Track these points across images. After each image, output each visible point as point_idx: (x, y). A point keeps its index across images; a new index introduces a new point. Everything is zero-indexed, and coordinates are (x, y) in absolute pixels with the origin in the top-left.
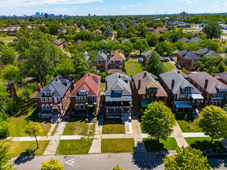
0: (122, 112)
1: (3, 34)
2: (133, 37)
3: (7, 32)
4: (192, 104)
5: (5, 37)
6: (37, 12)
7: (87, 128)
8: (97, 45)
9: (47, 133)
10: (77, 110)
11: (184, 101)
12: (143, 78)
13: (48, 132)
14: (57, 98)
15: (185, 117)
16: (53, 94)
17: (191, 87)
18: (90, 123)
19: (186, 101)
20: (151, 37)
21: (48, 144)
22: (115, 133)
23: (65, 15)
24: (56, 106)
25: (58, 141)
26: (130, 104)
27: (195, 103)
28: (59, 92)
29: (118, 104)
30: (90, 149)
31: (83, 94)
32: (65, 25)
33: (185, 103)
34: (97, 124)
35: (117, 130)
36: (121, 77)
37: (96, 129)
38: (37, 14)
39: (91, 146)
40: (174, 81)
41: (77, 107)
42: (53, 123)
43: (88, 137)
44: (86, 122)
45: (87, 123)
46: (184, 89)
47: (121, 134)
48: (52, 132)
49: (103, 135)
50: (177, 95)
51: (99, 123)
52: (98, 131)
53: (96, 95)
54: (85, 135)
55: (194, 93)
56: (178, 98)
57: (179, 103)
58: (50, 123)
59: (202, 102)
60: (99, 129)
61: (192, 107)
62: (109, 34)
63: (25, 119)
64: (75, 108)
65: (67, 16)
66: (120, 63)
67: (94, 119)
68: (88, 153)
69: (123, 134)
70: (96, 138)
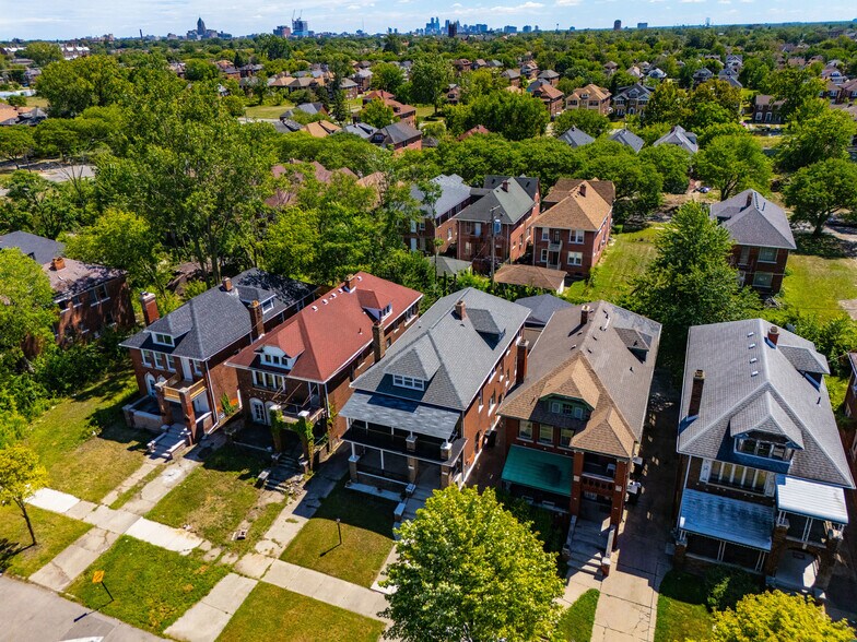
0: (413, 476)
1: (274, 94)
2: (717, 125)
3: (286, 91)
4: (773, 532)
5: (278, 105)
6: (432, 19)
7: (240, 513)
8: (516, 153)
9: (106, 490)
10: (256, 424)
11: (739, 504)
12: (571, 334)
13: (112, 489)
14: (191, 361)
15: (717, 591)
16: (178, 341)
17: (783, 439)
18: (268, 493)
19: (749, 507)
20: (815, 129)
21: (75, 538)
22: (327, 572)
23: (526, 28)
24: (173, 392)
25: (112, 539)
26: (447, 451)
27: (789, 533)
28: (200, 340)
29: (395, 438)
30: (182, 615)
31: (276, 365)
32: (493, 65)
33: (743, 513)
34: (296, 503)
35: (347, 557)
36: (464, 313)
37: (272, 529)
38: (432, 25)
39: (196, 601)
40: (702, 381)
41: (257, 411)
42: (154, 457)
43: (222, 554)
44: (259, 485)
45: (262, 490)
46: (742, 441)
47: (350, 584)
48: (124, 490)
49: (278, 563)
50: (698, 461)
51: (304, 500)
52: (273, 540)
53: (320, 379)
54: (216, 543)
55: (798, 475)
56: (705, 475)
57: (705, 503)
58: (146, 454)
59: (836, 540)
60: (287, 528)
61: (768, 547)
62: (634, 107)
63: (88, 418)
64: (251, 415)
65: (533, 29)
66: (573, 239)
67: (295, 478)
68: (165, 632)
69: (362, 585)
70: (241, 570)
